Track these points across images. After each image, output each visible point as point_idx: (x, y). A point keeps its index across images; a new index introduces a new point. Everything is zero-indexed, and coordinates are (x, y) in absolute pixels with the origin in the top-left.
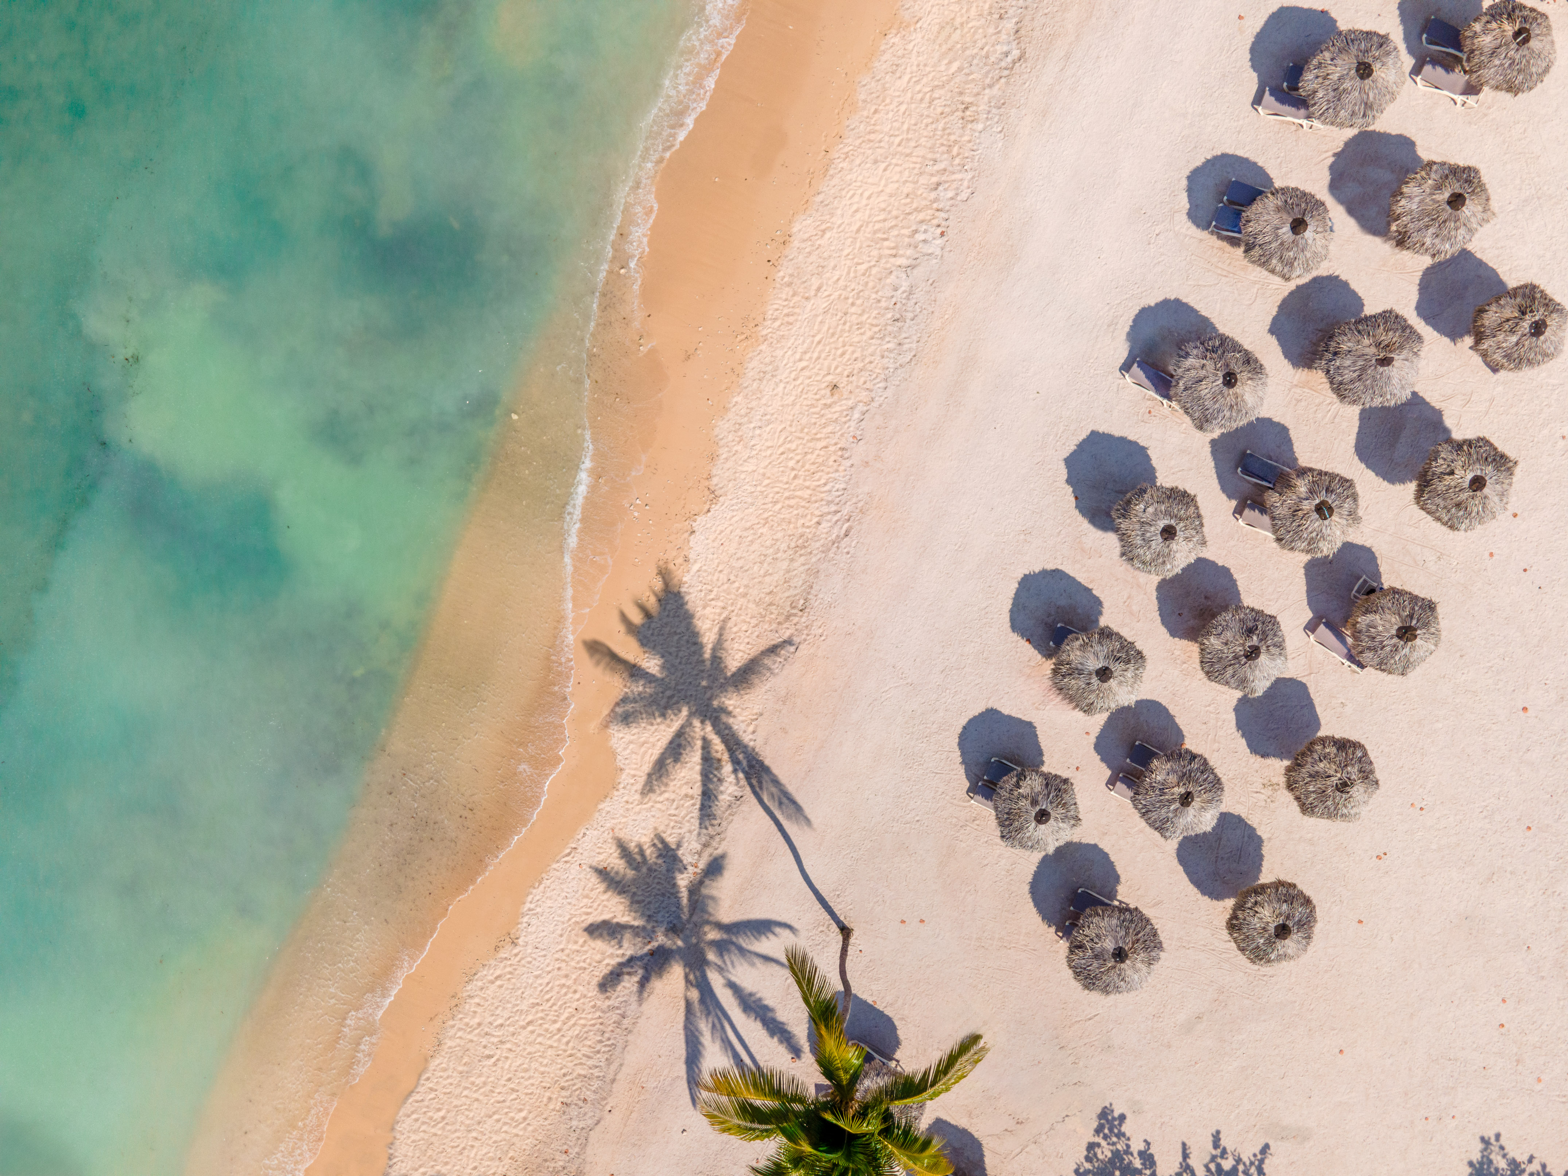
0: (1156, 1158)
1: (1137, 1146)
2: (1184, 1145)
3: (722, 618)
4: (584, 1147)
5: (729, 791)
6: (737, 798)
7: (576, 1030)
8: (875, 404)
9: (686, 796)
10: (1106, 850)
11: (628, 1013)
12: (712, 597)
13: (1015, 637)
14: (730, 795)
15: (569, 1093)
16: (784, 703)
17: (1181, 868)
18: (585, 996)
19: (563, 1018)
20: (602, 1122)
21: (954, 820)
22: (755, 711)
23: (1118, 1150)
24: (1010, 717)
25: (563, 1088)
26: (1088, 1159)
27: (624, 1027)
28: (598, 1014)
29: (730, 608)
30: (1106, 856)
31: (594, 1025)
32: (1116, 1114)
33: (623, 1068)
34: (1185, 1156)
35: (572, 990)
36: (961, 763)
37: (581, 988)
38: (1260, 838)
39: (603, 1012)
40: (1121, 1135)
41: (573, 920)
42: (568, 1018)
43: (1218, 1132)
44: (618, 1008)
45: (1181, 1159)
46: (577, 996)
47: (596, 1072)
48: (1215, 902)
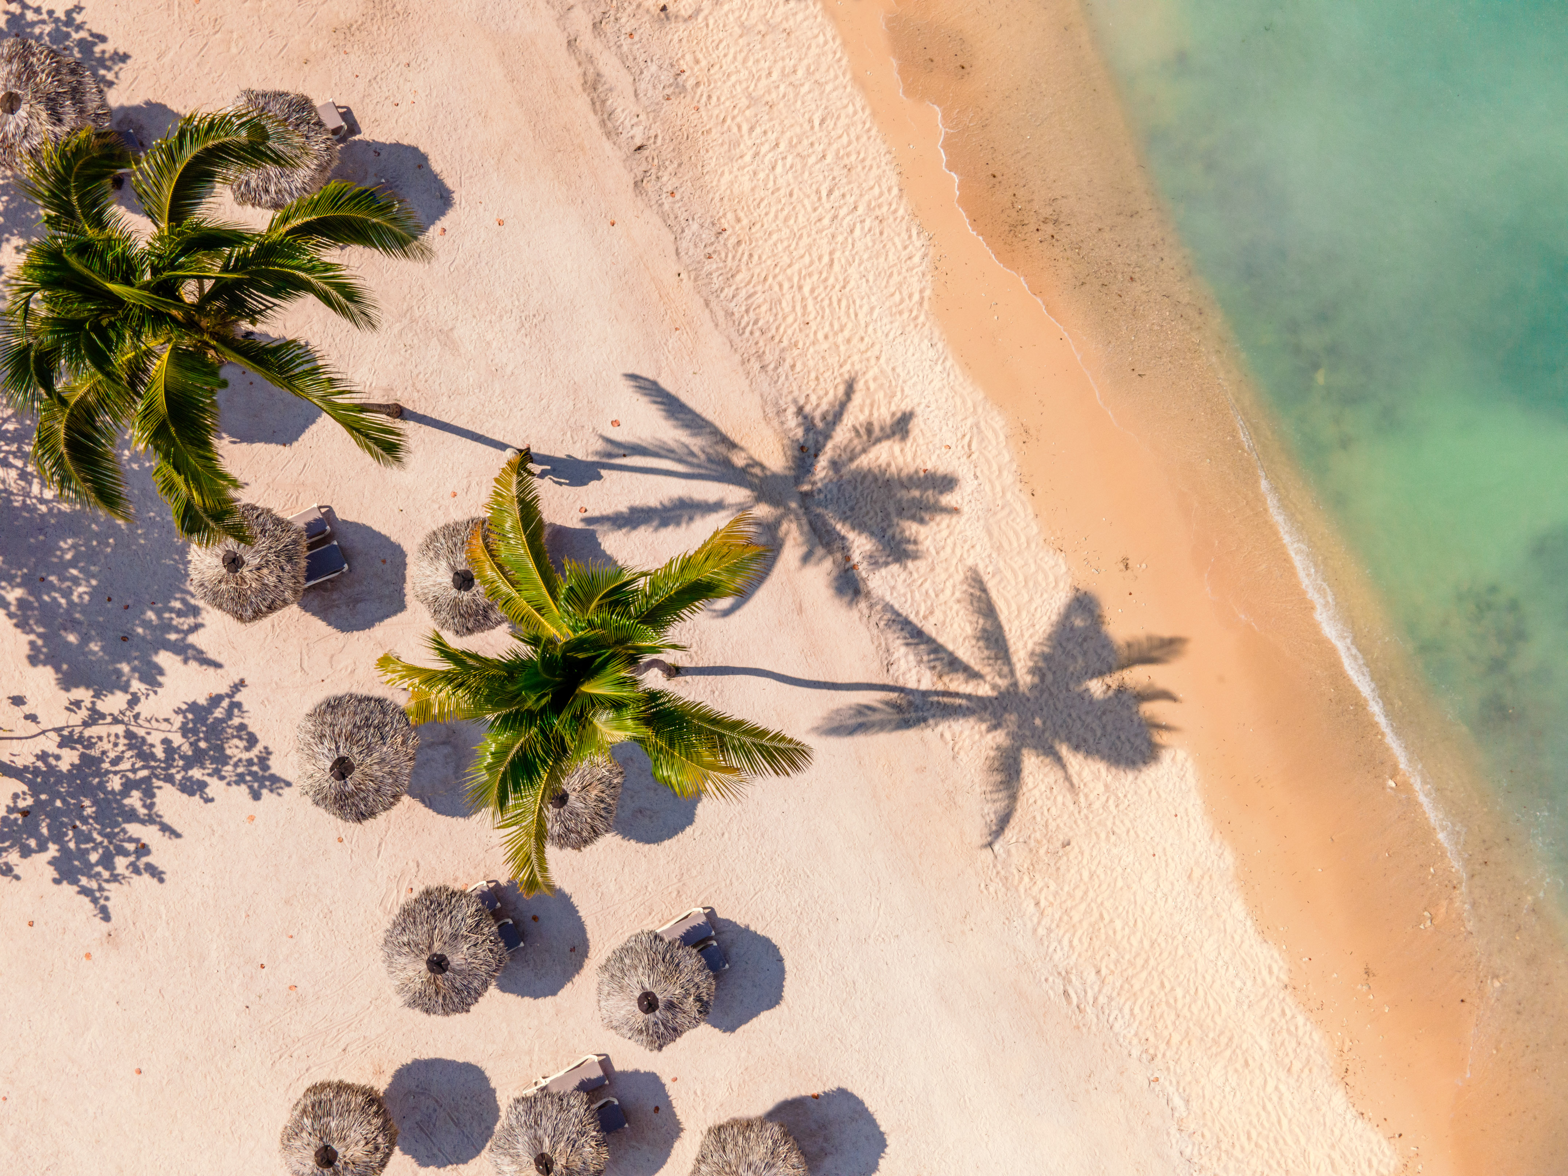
0: (185, 796)
1: (215, 787)
2: (178, 836)
3: (1081, 795)
4: (664, 217)
5: (903, 661)
6: (890, 664)
7: (786, 306)
8: (1173, 1131)
9: (932, 613)
10: (541, 1001)
11: (763, 376)
12: (1111, 802)
13: (831, 1085)
14: (899, 659)
15: (730, 246)
16: (949, 792)
17: (461, 1060)
18: (814, 343)
19: (810, 303)
20: (674, 257)
21: (694, 873)
22: (962, 753)
23: (227, 764)
24: (755, 1014)
25: (739, 243)
26: (242, 727)
27: (753, 360)
28: (785, 343)
29: (1085, 811)
30: (536, 995)
31: (777, 329)
32: (265, 792)
33: (712, 325)
34: (165, 828)
35: (831, 335)
36: (748, 927)
37: (825, 346)
38: (427, 1165)
39: (783, 350)
40: (240, 779)
41: (899, 394)
42: (805, 307)
43: (161, 881)
44: (776, 368)
45: (166, 820)
46: (820, 336)
47: (729, 292)
48: (397, 1066)
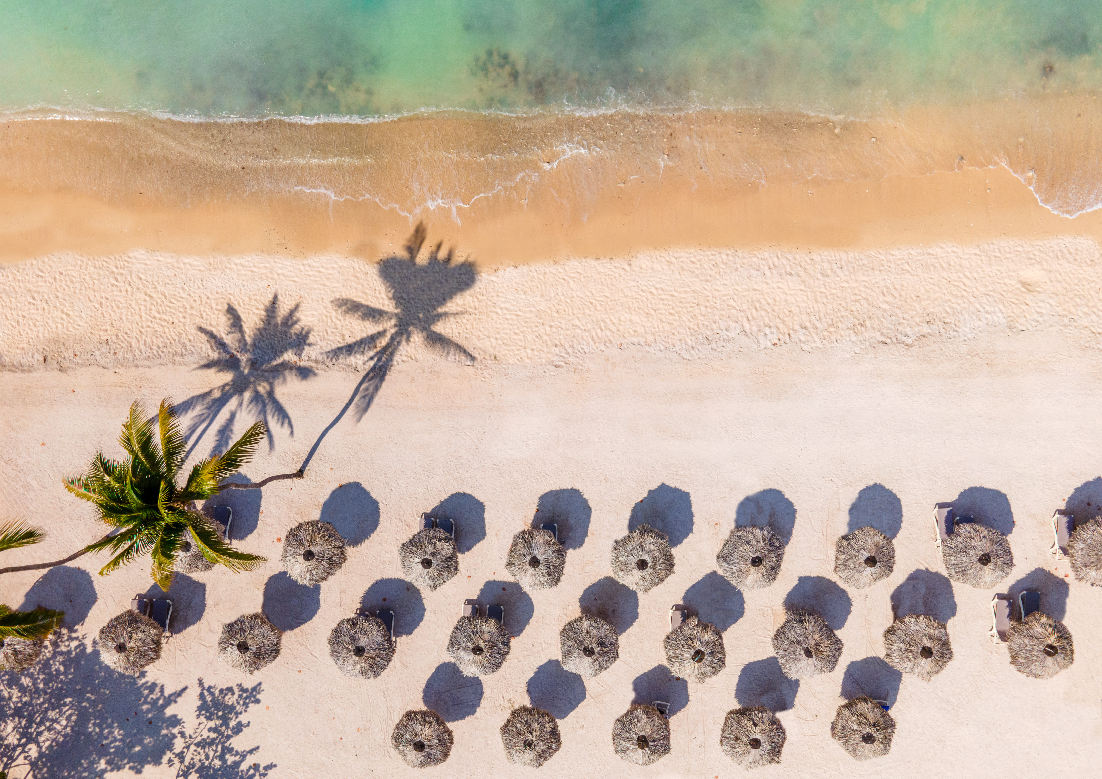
0: (241, 734)
1: (243, 718)
2: (258, 748)
3: (468, 309)
4: (84, 365)
5: (358, 361)
6: (356, 369)
7: (159, 329)
8: (648, 349)
9: (343, 335)
10: (425, 618)
11: (186, 357)
12: (479, 297)
13: (536, 501)
14: (356, 363)
15: (116, 341)
16: (431, 372)
17: (434, 670)
18: (184, 325)
19: (164, 316)
20: (106, 370)
21: (402, 513)
22: (417, 356)
23: (235, 707)
24: (483, 520)
25: (117, 336)
26: (221, 691)
27: (175, 358)
28: (176, 338)
29: (477, 312)
30: (421, 619)
31: (168, 339)
32: (258, 697)
33: (148, 369)
34: (251, 752)
35: (184, 315)
36: (441, 502)
37: (188, 320)
38: (475, 712)
39: (179, 341)
40: (246, 705)
41: (231, 297)
42: (165, 320)
43: (275, 766)
44: (186, 349)
45: (247, 750)
46: (182, 320)
47: (137, 353)
48: (422, 701)
